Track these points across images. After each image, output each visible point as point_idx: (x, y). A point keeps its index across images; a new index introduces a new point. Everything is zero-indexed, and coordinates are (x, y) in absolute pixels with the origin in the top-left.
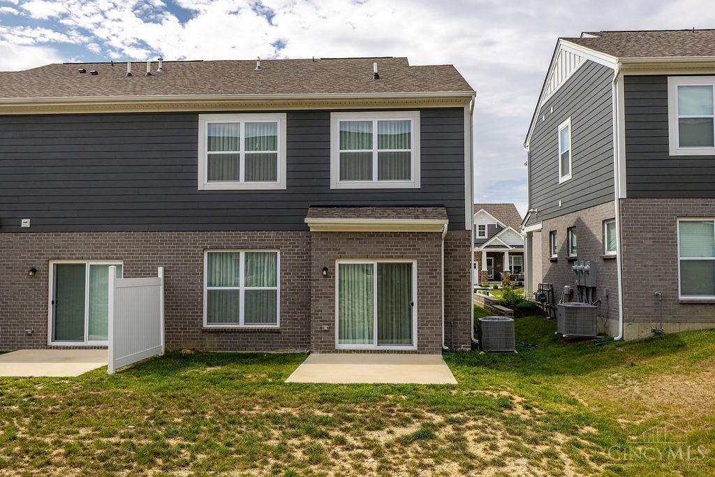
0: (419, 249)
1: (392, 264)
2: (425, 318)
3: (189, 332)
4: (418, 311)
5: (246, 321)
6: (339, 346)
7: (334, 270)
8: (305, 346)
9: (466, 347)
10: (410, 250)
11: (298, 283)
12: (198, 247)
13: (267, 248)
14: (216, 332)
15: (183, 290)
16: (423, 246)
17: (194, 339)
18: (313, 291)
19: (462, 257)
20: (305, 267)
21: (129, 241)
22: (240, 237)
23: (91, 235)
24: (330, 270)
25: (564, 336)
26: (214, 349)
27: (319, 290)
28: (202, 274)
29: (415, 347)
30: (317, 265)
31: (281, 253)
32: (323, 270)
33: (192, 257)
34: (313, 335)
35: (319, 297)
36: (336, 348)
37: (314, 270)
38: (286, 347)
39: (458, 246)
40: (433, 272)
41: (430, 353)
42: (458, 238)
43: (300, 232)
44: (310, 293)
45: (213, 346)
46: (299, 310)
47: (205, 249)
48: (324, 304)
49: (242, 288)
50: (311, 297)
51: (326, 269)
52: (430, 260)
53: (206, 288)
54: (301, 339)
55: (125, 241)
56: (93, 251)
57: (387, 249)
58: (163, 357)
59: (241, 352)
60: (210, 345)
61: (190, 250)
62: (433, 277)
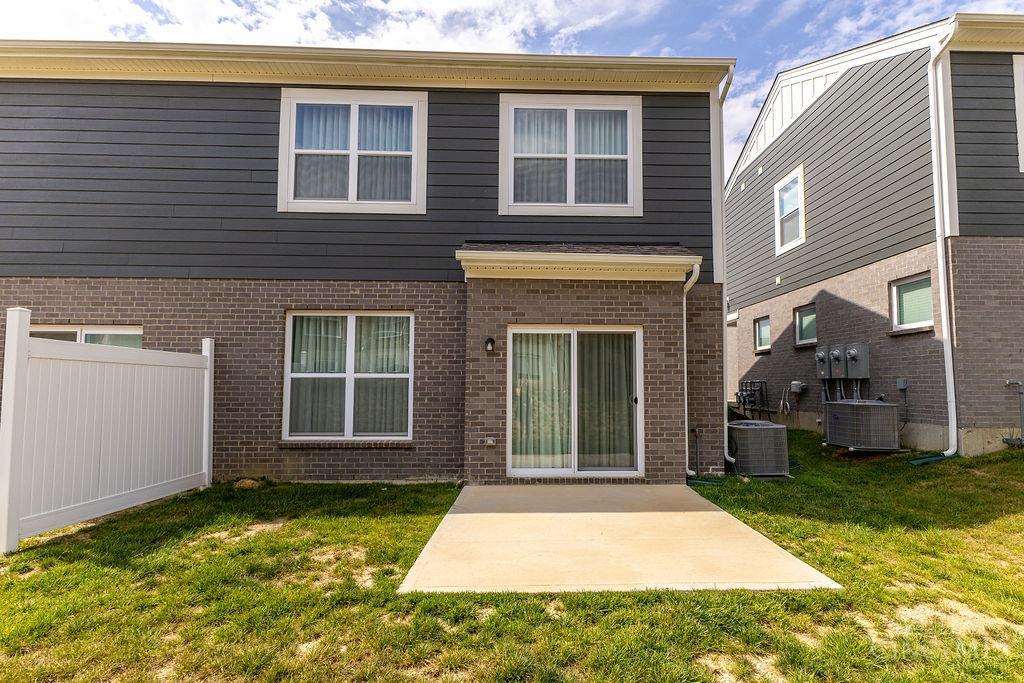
0: (647, 310)
1: (599, 335)
2: (657, 424)
3: (256, 449)
4: (646, 412)
5: (357, 430)
6: (512, 472)
7: (505, 343)
8: (456, 472)
9: (717, 470)
10: (632, 310)
11: (444, 368)
12: (275, 306)
13: (392, 309)
14: (303, 449)
15: (247, 377)
16: (654, 304)
17: (265, 461)
18: (469, 378)
19: (708, 325)
20: (455, 340)
21: (153, 294)
22: (348, 291)
23: (86, 283)
24: (499, 343)
25: (852, 449)
26: (299, 478)
27: (479, 378)
28: (283, 351)
29: (640, 472)
30: (475, 335)
31: (416, 318)
32: (487, 343)
33: (265, 323)
34: (470, 453)
35: (479, 389)
36: (508, 475)
37: (470, 343)
38: (422, 473)
39: (702, 309)
40: (670, 347)
41: (666, 482)
42: (702, 295)
43: (448, 284)
44: (464, 384)
45: (299, 472)
46: (445, 410)
47: (288, 309)
48: (489, 400)
49: (350, 376)
50: (465, 389)
51: (491, 341)
52: (665, 327)
53: (288, 375)
54: (448, 460)
55: (148, 294)
56: (88, 310)
57: (594, 309)
58: (207, 491)
59: (345, 482)
60: (294, 471)
61: (261, 312)
62: (671, 355)
